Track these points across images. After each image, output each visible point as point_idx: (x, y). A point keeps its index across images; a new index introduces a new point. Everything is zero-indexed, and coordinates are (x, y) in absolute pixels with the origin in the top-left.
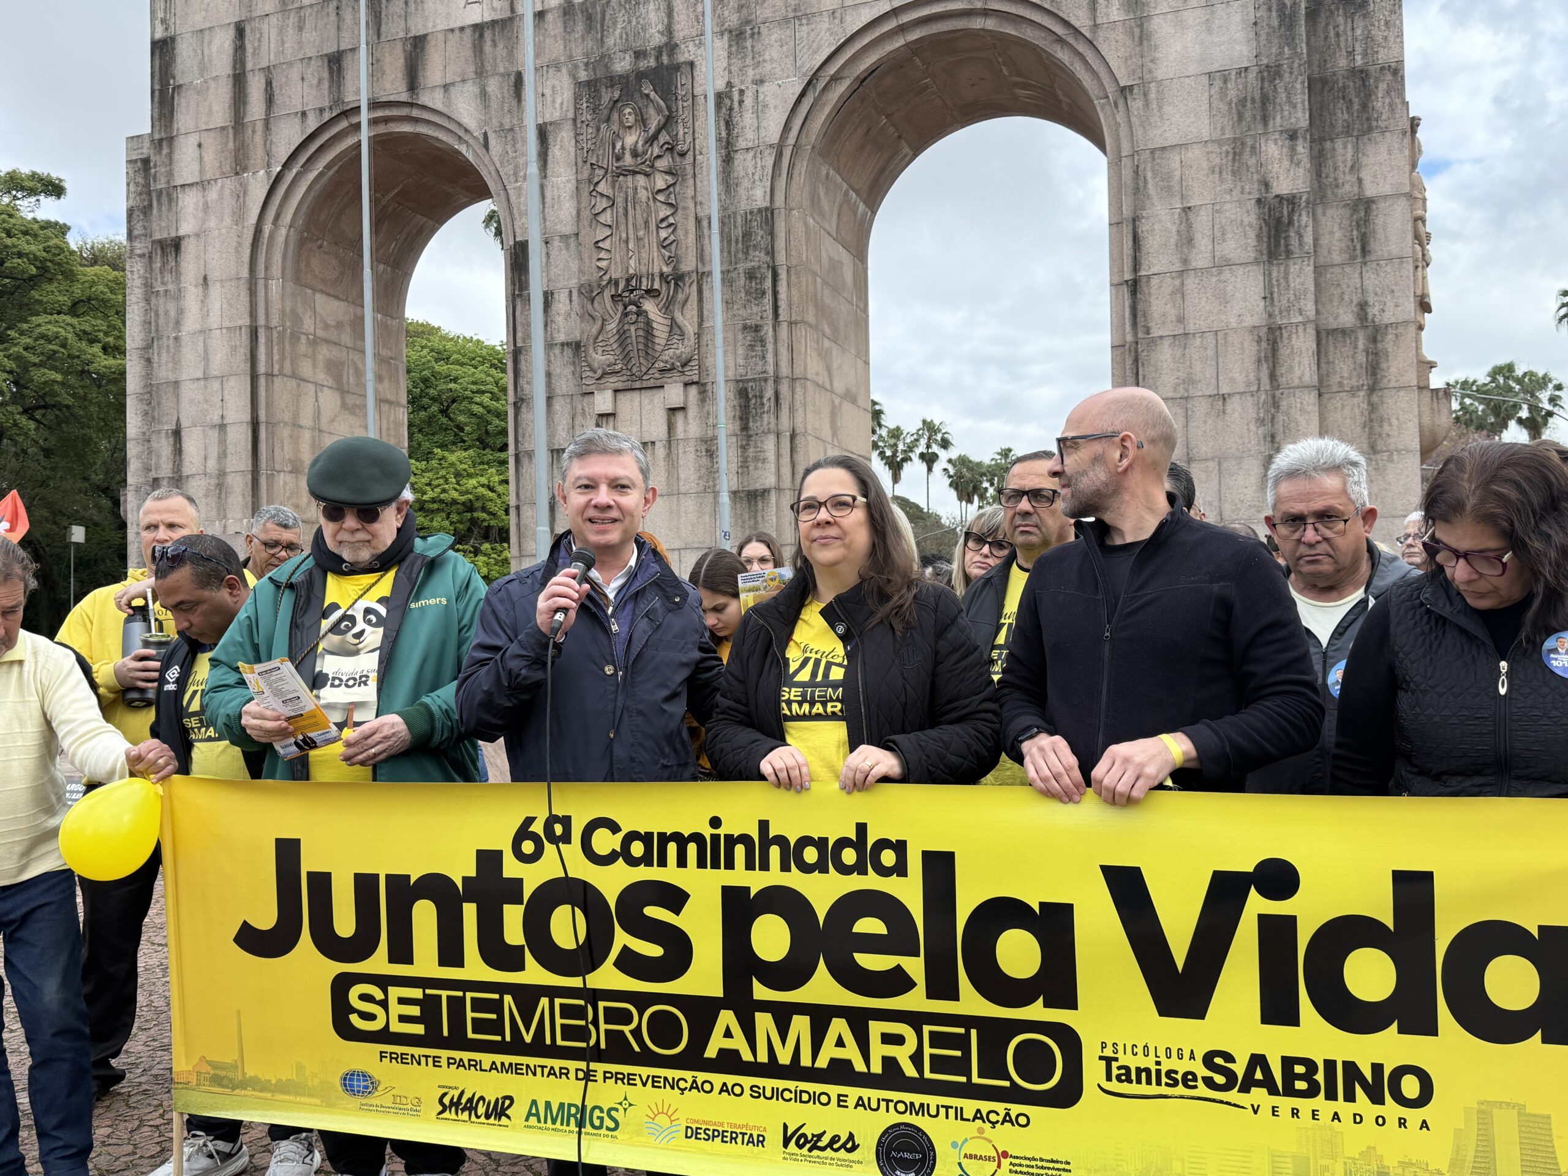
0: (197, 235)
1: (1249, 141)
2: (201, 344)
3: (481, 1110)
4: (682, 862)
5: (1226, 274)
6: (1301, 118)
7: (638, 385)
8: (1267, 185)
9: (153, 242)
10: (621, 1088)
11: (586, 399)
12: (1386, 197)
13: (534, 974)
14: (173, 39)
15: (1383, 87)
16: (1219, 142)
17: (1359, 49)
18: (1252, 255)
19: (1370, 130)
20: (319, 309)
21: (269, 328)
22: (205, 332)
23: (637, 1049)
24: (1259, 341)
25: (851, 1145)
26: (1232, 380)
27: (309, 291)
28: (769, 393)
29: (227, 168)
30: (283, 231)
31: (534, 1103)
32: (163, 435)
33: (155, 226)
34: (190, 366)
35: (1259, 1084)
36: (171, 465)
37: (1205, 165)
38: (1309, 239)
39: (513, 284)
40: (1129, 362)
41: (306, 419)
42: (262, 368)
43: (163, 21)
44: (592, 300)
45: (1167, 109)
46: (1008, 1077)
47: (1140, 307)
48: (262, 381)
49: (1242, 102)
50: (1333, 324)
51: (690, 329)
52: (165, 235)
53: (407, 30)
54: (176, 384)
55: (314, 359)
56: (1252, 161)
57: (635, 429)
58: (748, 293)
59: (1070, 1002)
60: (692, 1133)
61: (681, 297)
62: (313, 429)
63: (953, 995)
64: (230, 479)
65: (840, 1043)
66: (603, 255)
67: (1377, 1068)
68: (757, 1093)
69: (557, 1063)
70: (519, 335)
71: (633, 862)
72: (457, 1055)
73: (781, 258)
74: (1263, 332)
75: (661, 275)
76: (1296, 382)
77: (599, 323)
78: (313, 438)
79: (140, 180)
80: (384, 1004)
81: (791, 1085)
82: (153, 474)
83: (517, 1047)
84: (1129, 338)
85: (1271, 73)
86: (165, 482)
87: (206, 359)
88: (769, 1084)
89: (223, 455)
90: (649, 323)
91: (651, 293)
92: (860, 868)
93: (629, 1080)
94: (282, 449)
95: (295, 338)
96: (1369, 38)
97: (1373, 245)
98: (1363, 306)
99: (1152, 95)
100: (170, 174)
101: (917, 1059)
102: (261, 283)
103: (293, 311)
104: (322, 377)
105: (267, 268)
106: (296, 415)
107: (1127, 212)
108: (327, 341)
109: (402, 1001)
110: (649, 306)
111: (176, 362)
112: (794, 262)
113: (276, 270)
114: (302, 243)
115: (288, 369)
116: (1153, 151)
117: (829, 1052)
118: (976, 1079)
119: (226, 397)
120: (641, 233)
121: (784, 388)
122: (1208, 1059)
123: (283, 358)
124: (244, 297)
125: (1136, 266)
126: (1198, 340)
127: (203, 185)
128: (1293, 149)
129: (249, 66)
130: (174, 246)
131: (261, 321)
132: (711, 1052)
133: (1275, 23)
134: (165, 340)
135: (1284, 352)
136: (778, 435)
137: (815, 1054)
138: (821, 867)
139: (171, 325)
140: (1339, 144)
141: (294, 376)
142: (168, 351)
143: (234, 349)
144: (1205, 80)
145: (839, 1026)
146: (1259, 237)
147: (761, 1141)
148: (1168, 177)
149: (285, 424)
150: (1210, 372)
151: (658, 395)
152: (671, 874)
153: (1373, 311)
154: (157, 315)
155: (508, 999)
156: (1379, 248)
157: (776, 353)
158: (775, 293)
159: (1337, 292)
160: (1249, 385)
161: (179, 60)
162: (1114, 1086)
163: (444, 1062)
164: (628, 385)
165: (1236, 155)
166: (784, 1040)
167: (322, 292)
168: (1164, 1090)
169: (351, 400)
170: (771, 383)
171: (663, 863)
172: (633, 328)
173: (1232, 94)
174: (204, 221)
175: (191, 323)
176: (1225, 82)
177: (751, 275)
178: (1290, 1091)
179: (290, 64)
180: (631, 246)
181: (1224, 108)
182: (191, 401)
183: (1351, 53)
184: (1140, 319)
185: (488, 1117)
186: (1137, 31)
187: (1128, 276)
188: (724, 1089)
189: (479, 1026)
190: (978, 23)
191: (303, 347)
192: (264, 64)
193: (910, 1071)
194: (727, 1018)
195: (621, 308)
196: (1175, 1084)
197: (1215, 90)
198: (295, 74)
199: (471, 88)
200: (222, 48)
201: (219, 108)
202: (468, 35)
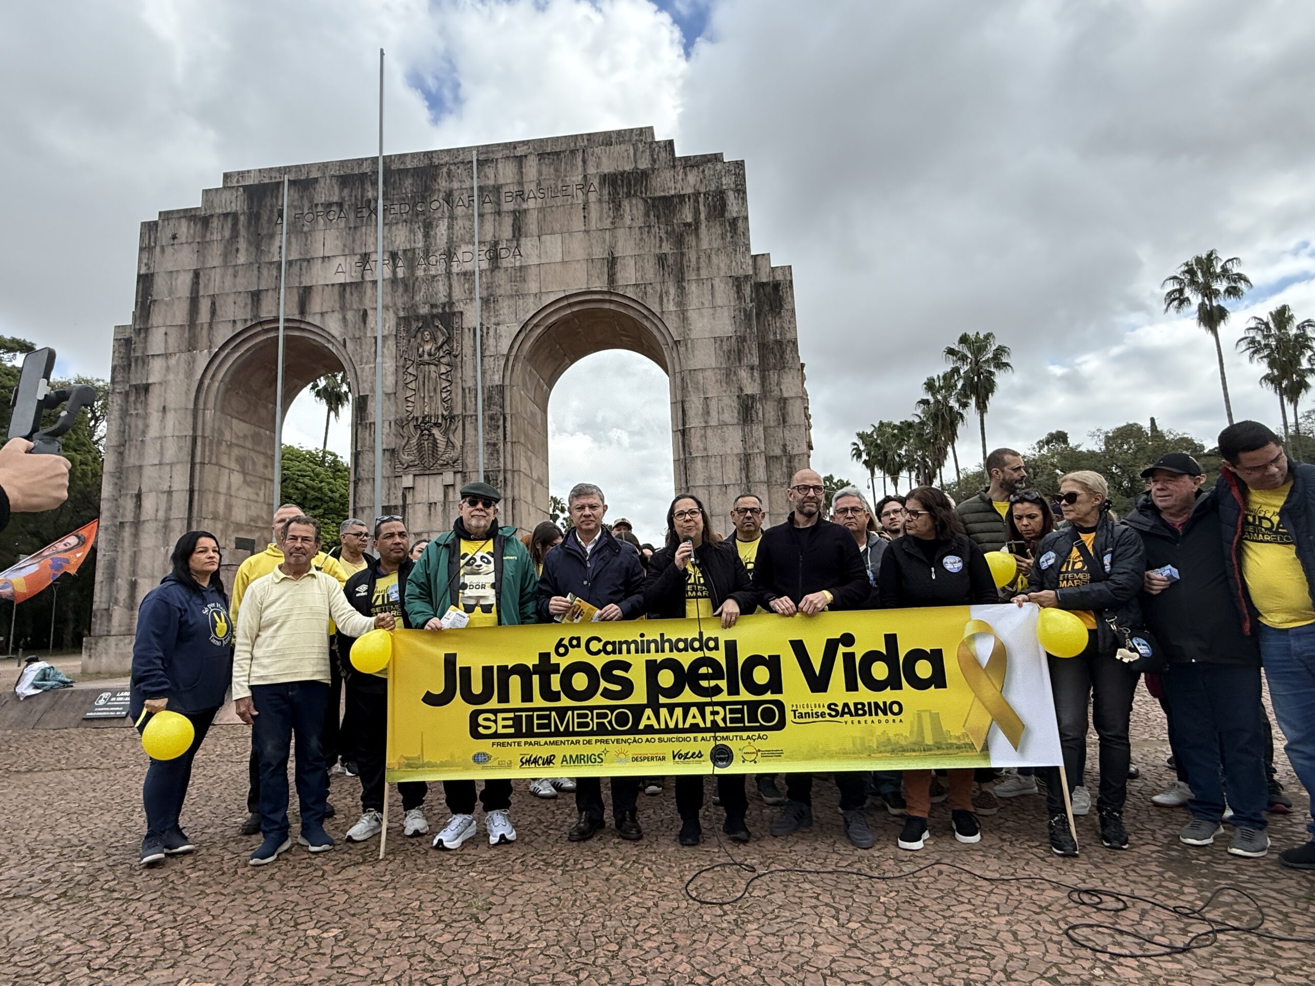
0: (161, 383)
1: (733, 369)
2: (159, 445)
3: (540, 762)
4: (629, 652)
5: (725, 429)
6: (756, 361)
7: (427, 472)
8: (742, 390)
9: (130, 386)
10: (604, 746)
11: (397, 479)
12: (792, 398)
13: (565, 702)
14: (152, 275)
15: (789, 349)
16: (720, 369)
17: (778, 332)
18: (736, 421)
19: (784, 368)
20: (234, 428)
21: (204, 437)
22: (162, 438)
23: (610, 728)
24: (740, 460)
25: (700, 755)
26: (729, 478)
27: (229, 418)
28: (501, 478)
29: (183, 348)
30: (217, 384)
31: (565, 756)
32: (129, 496)
33: (132, 376)
34: (151, 456)
35: (847, 713)
36: (132, 514)
37: (713, 378)
38: (760, 415)
39: (357, 417)
40: (682, 468)
41: (223, 489)
42: (198, 459)
43: (146, 265)
44: (403, 427)
45: (696, 352)
46: (758, 722)
47: (686, 442)
48: (198, 467)
49: (730, 351)
50: (772, 454)
51: (458, 444)
52: (139, 382)
53: (300, 283)
54: (141, 467)
55: (229, 455)
56: (735, 378)
57: (425, 496)
58: (490, 426)
59: (780, 691)
60: (635, 759)
61: (453, 427)
62: (226, 494)
63: (738, 693)
64: (172, 523)
65: (694, 717)
66: (410, 404)
67: (885, 703)
68: (660, 740)
69: (574, 739)
70: (359, 445)
71: (607, 653)
72: (529, 740)
73: (508, 410)
74: (742, 456)
75: (443, 415)
76: (758, 480)
77: (406, 439)
78: (226, 499)
79: (123, 351)
80: (495, 721)
81: (675, 735)
82: (120, 520)
83: (557, 733)
84: (682, 457)
85: (742, 340)
86: (128, 525)
87: (162, 453)
88: (665, 736)
89: (169, 509)
90: (435, 440)
91: (437, 425)
92: (701, 649)
93: (607, 742)
94: (207, 505)
95: (219, 443)
96: (782, 327)
97: (787, 419)
98: (785, 446)
99: (689, 345)
100: (145, 348)
101: (724, 720)
102: (200, 413)
103: (220, 429)
104: (234, 465)
105: (205, 404)
106: (217, 486)
107: (679, 398)
108: (237, 445)
109: (504, 719)
110: (435, 431)
111: (141, 455)
112: (514, 412)
113: (211, 404)
114: (227, 391)
115: (214, 461)
116: (690, 371)
117: (690, 721)
118: (747, 724)
119: (174, 475)
120: (432, 394)
121: (509, 476)
122: (829, 707)
123: (211, 454)
124: (190, 419)
125: (684, 424)
126: (713, 459)
127: (166, 356)
128: (752, 374)
129: (201, 293)
130: (146, 388)
131: (199, 433)
132: (641, 727)
133: (743, 318)
134: (134, 442)
135: (751, 465)
136: (505, 500)
137: (684, 722)
138: (686, 649)
139: (139, 433)
140: (771, 373)
141: (217, 464)
142: (136, 448)
143: (181, 448)
144: (713, 340)
145: (694, 710)
146: (739, 413)
147: (664, 758)
148: (698, 383)
149: (210, 491)
150: (719, 474)
151: (439, 478)
152: (624, 657)
153: (789, 448)
154: (130, 427)
155: (553, 713)
156: (790, 421)
157: (505, 458)
158: (505, 427)
159: (773, 439)
160: (737, 480)
161: (155, 286)
162: (797, 720)
163: (523, 744)
164: (422, 472)
165: (728, 375)
166: (671, 717)
167: (236, 418)
168: (815, 719)
169: (249, 478)
170: (502, 472)
171: (620, 652)
172: (426, 443)
173: (725, 348)
174: (165, 376)
175: (153, 432)
176: (722, 341)
177: (492, 418)
178: (857, 715)
179: (228, 295)
180: (426, 400)
181: (722, 354)
182: (149, 478)
183: (775, 333)
184: (687, 448)
185: (543, 764)
186: (681, 316)
187: (681, 428)
188: (647, 740)
189: (540, 726)
190: (607, 306)
191: (223, 448)
192: (212, 293)
193: (722, 724)
194: (648, 712)
195: (419, 432)
196: (818, 717)
197: (717, 345)
198: (230, 300)
199: (337, 316)
200: (184, 282)
201: (180, 314)
202: (336, 288)
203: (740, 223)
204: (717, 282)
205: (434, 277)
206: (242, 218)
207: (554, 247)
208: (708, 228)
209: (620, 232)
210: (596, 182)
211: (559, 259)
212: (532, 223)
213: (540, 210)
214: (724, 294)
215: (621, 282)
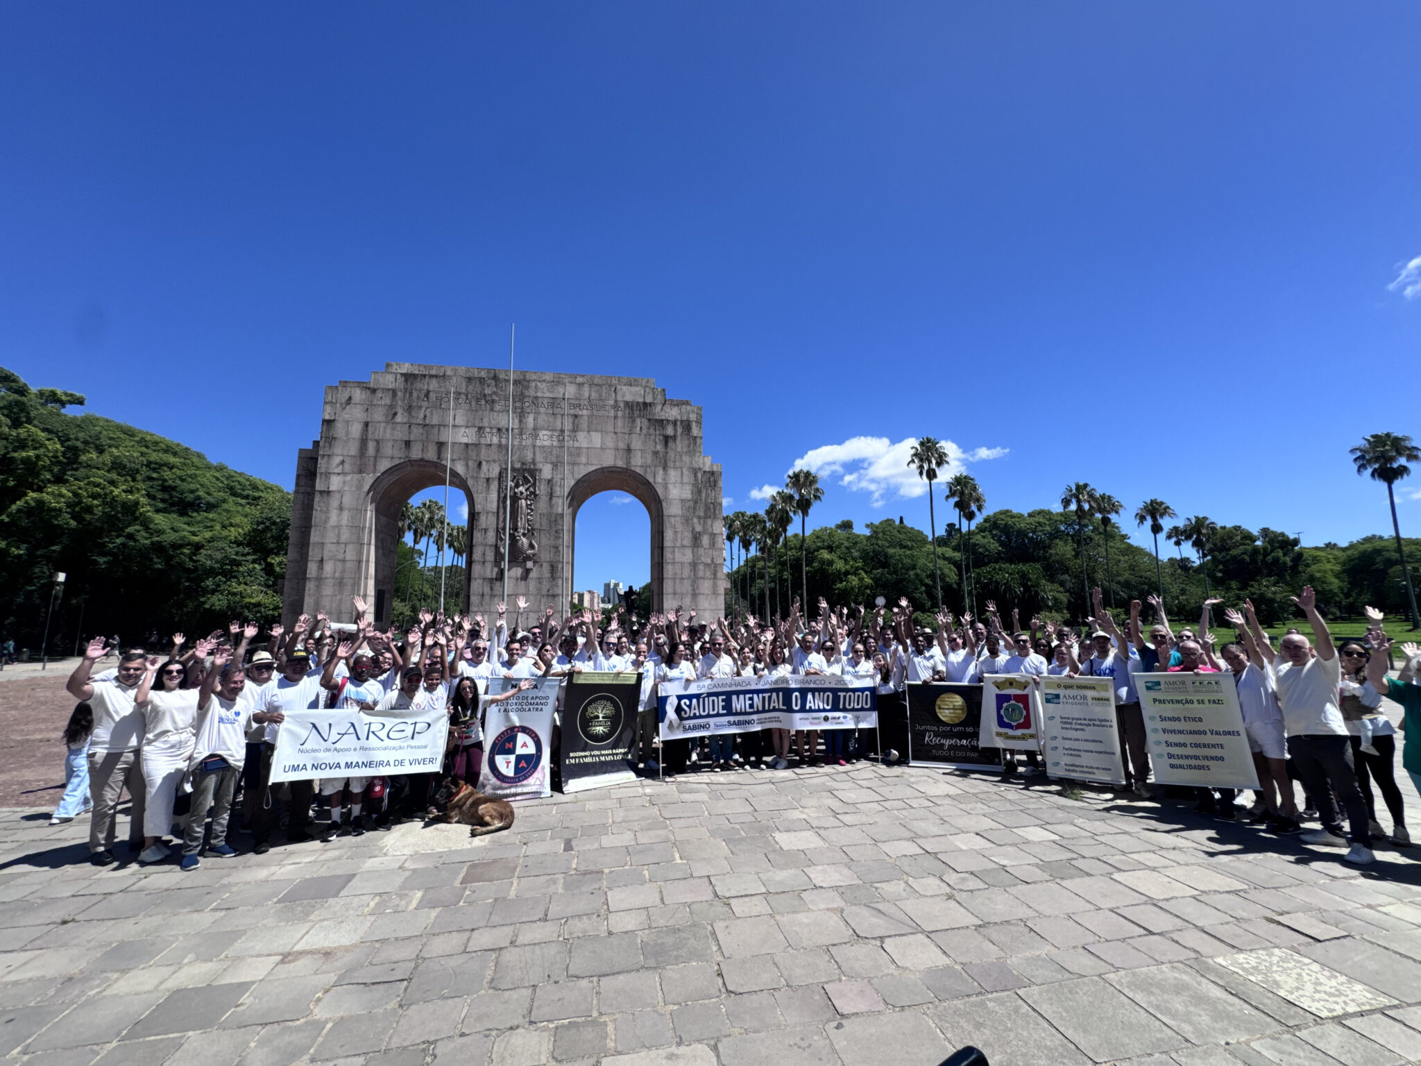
0: (339, 492)
1: (690, 517)
2: (336, 530)
5: (684, 549)
7: (517, 560)
8: (693, 528)
14: (333, 421)
16: (683, 516)
18: (690, 545)
19: (715, 518)
20: (381, 521)
21: (367, 528)
22: (339, 527)
24: (691, 566)
26: (685, 575)
27: (379, 514)
28: (560, 566)
29: (355, 470)
33: (318, 485)
34: (331, 537)
38: (702, 542)
44: (502, 534)
45: (671, 506)
47: (664, 554)
49: (689, 508)
50: (706, 563)
51: (536, 545)
52: (322, 489)
53: (437, 439)
54: (323, 543)
56: (690, 522)
57: (515, 574)
61: (533, 536)
70: (474, 541)
74: (692, 564)
75: (528, 529)
76: (700, 577)
77: (504, 541)
79: (304, 465)
82: (307, 576)
84: (661, 561)
85: (695, 502)
89: (343, 571)
90: (523, 542)
91: (524, 534)
95: (375, 531)
96: (715, 496)
99: (668, 502)
100: (327, 468)
102: (366, 512)
105: (369, 507)
107: (660, 530)
108: (381, 531)
111: (323, 535)
113: (373, 508)
115: (372, 542)
116: (668, 516)
124: (359, 516)
125: (662, 544)
126: (677, 564)
127: (343, 474)
128: (700, 521)
129: (369, 437)
130: (328, 493)
131: (365, 525)
133: (696, 490)
134: (318, 527)
135: (697, 569)
139: (322, 522)
141: (374, 544)
144: (680, 501)
146: (691, 541)
149: (370, 561)
150: (680, 572)
151: (523, 564)
159: (707, 555)
160: (689, 576)
165: (687, 520)
167: (382, 514)
170: (561, 563)
172: (518, 544)
173: (686, 505)
174: (342, 487)
175: (332, 522)
176: (685, 502)
177: (556, 532)
179: (388, 440)
181: (685, 509)
182: (330, 551)
183: (711, 499)
184: (664, 557)
186: (665, 486)
192: (377, 438)
195: (512, 537)
197: (683, 504)
198: (390, 444)
199: (462, 462)
200: (356, 430)
201: (353, 449)
202: (463, 446)
203: (698, 440)
204: (684, 470)
205: (525, 446)
206: (399, 394)
207: (597, 439)
208: (682, 440)
209: (634, 436)
210: (622, 405)
211: (599, 445)
212: (584, 423)
213: (589, 417)
214: (688, 476)
215: (633, 463)
